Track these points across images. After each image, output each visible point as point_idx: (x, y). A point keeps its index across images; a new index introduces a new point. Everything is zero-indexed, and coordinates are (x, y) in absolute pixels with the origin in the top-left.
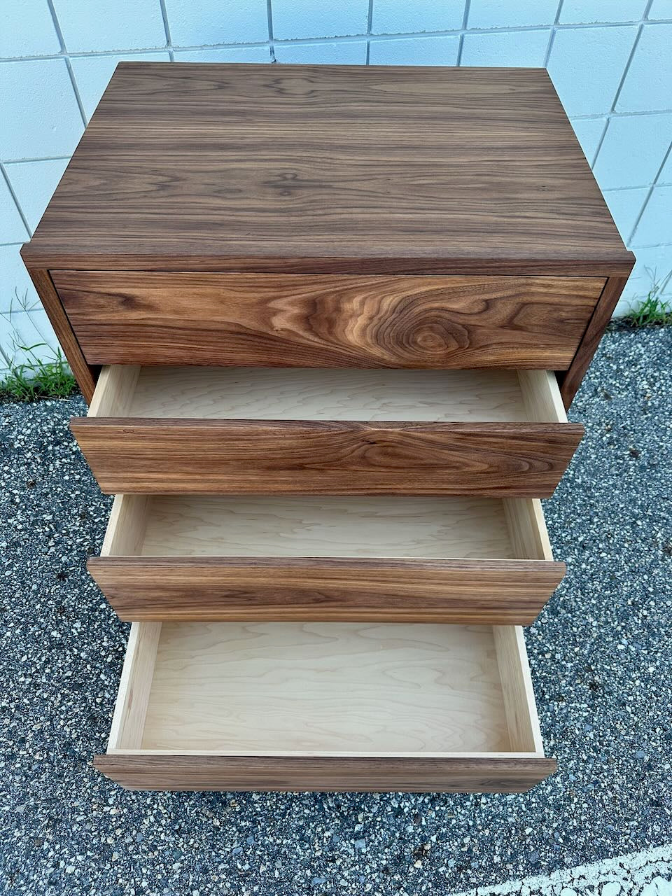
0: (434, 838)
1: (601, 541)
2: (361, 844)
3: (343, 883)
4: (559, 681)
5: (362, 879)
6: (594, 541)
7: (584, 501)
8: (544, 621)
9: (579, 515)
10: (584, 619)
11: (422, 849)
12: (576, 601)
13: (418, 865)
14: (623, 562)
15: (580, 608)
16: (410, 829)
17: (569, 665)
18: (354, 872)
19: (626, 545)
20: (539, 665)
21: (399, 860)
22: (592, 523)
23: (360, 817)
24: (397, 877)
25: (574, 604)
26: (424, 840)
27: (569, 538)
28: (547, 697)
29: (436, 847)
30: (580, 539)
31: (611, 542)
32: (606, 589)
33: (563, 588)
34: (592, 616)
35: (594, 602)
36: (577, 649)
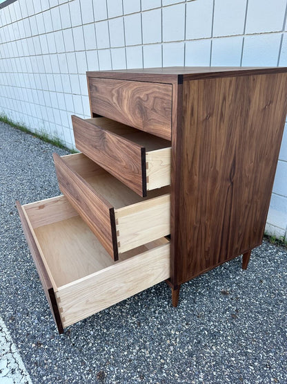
0: (46, 347)
1: (260, 363)
2: (36, 321)
3: (20, 322)
4: (151, 372)
5: (23, 328)
6: (256, 359)
7: (278, 343)
8: (181, 351)
9: (265, 344)
10: (199, 372)
11: (40, 344)
12: (206, 363)
13: (34, 345)
14: (258, 382)
15: (204, 367)
16: (47, 336)
17: (165, 374)
18: (25, 324)
19: (272, 379)
20: (154, 358)
21: (34, 337)
22: (267, 352)
23: (47, 317)
24: (27, 340)
25: (204, 363)
26: (45, 344)
27: (244, 344)
28: (139, 370)
29: (43, 350)
30: (249, 351)
31: (265, 369)
32: (230, 378)
33: (208, 353)
34: (204, 376)
35: (215, 373)
36: (176, 375)
